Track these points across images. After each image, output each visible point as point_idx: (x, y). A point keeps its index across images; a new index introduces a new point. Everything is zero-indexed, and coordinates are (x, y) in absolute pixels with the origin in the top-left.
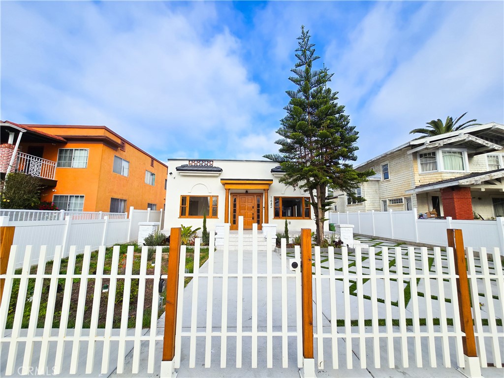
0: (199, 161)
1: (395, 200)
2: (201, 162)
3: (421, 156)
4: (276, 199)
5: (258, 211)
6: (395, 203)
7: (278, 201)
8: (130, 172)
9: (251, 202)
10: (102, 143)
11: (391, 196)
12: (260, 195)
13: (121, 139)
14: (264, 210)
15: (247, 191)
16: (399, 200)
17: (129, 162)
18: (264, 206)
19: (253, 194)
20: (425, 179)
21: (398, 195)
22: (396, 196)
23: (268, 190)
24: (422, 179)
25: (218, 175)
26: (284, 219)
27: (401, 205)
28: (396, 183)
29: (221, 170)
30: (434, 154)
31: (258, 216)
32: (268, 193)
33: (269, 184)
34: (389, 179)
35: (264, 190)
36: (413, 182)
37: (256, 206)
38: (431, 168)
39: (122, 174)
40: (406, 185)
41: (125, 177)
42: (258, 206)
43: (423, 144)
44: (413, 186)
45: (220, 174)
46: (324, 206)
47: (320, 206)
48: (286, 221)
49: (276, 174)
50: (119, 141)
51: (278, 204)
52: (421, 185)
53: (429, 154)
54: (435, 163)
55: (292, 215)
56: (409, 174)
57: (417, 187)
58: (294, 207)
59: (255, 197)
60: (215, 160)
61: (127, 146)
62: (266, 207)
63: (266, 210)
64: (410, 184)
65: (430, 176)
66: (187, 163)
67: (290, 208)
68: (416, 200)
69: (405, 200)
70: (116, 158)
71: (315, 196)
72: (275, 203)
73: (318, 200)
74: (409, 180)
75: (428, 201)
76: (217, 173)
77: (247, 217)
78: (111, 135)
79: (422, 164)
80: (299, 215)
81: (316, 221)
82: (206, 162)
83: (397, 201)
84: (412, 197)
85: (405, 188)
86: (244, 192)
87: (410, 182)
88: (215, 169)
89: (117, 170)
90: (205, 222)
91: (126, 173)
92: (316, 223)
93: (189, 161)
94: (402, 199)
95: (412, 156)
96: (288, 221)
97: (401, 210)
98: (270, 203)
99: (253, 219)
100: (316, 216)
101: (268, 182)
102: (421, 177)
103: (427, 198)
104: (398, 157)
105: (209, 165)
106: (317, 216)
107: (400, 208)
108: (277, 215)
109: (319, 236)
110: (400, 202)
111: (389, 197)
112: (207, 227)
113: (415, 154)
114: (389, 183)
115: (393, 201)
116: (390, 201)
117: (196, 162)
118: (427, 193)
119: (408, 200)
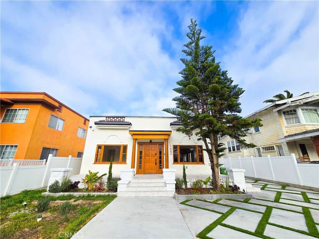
0: (114, 117)
1: (267, 148)
2: (116, 118)
3: (284, 113)
4: (175, 147)
5: (160, 157)
6: (268, 150)
7: (176, 149)
8: (64, 128)
9: (154, 150)
10: (41, 104)
11: (264, 145)
12: (161, 144)
13: (59, 103)
14: (165, 157)
15: (151, 141)
16: (271, 147)
17: (64, 120)
18: (165, 153)
19: (156, 143)
20: (291, 130)
21: (270, 144)
22: (268, 144)
23: (168, 139)
24: (289, 130)
25: (128, 128)
26: (181, 164)
27: (273, 151)
28: (267, 135)
29: (130, 124)
30: (295, 111)
31: (160, 162)
32: (168, 142)
33: (169, 135)
34: (260, 131)
35: (165, 139)
36: (281, 133)
37: (158, 154)
38: (294, 122)
39: (57, 129)
40: (276, 136)
41: (59, 131)
42: (160, 153)
43: (285, 104)
44: (282, 136)
45: (130, 127)
46: (217, 152)
47: (214, 152)
48: (184, 167)
49: (174, 127)
50: (57, 105)
51: (176, 152)
52: (288, 135)
53: (291, 111)
54: (298, 117)
55: (188, 161)
56: (276, 127)
57: (286, 137)
58: (189, 154)
59: (158, 145)
60: (126, 117)
61: (64, 108)
62: (167, 154)
63: (167, 156)
64: (280, 135)
65: (294, 128)
66: (104, 119)
67: (186, 155)
68: (287, 147)
69: (276, 148)
70: (52, 117)
71: (208, 143)
72: (174, 151)
73: (212, 147)
74: (278, 132)
75: (297, 148)
76: (128, 127)
77: (151, 163)
78: (50, 99)
79: (286, 119)
80: (194, 161)
81: (211, 166)
82: (120, 118)
83: (269, 149)
84: (282, 145)
85: (275, 138)
86: (149, 141)
87: (279, 133)
88: (126, 123)
89: (52, 126)
90: (111, 168)
91: (60, 129)
92: (211, 168)
93: (106, 117)
94: (273, 147)
95: (277, 113)
96: (186, 165)
97: (274, 155)
98: (169, 150)
99: (156, 164)
100: (210, 161)
101: (168, 134)
102: (287, 129)
103: (295, 145)
104: (265, 115)
105: (121, 120)
106: (212, 161)
107: (273, 154)
108: (176, 161)
109: (216, 181)
110: (272, 149)
111: (262, 145)
112: (112, 173)
113: (279, 112)
114: (260, 134)
115: (265, 148)
116: (263, 148)
117: (111, 118)
118: (294, 141)
119: (280, 147)
